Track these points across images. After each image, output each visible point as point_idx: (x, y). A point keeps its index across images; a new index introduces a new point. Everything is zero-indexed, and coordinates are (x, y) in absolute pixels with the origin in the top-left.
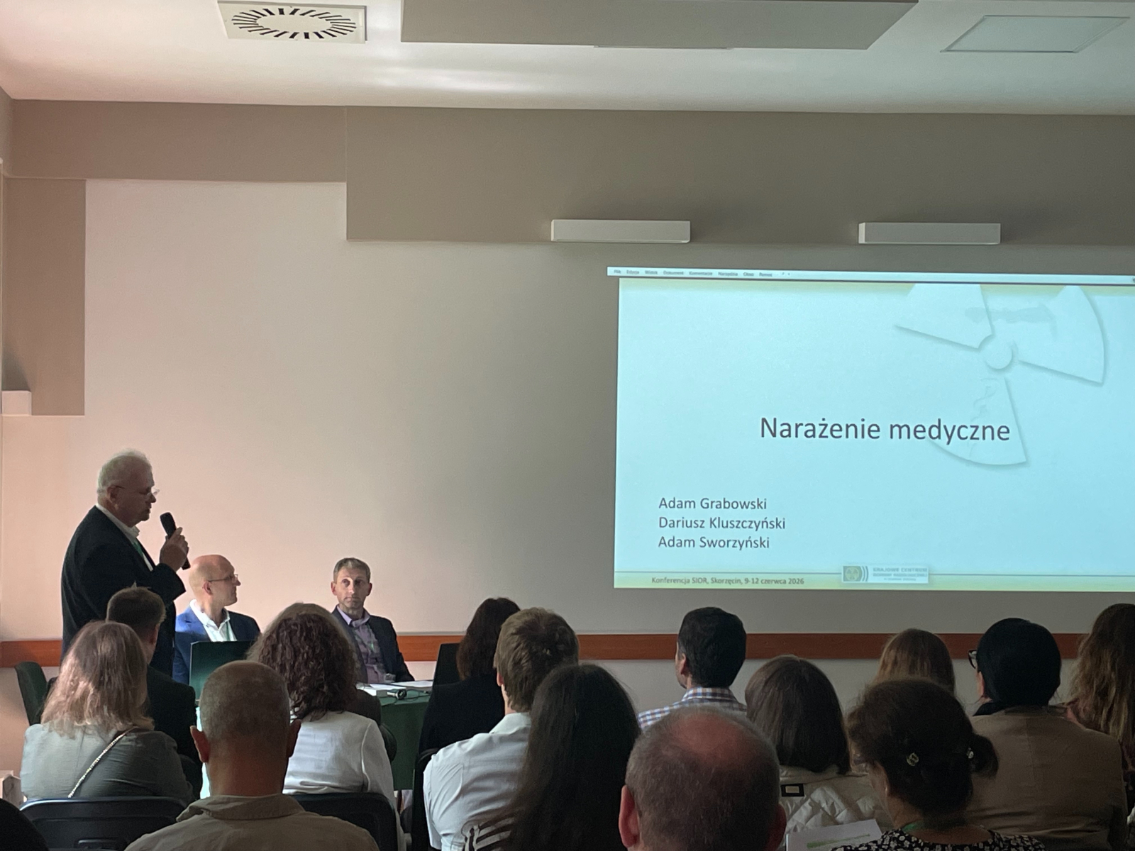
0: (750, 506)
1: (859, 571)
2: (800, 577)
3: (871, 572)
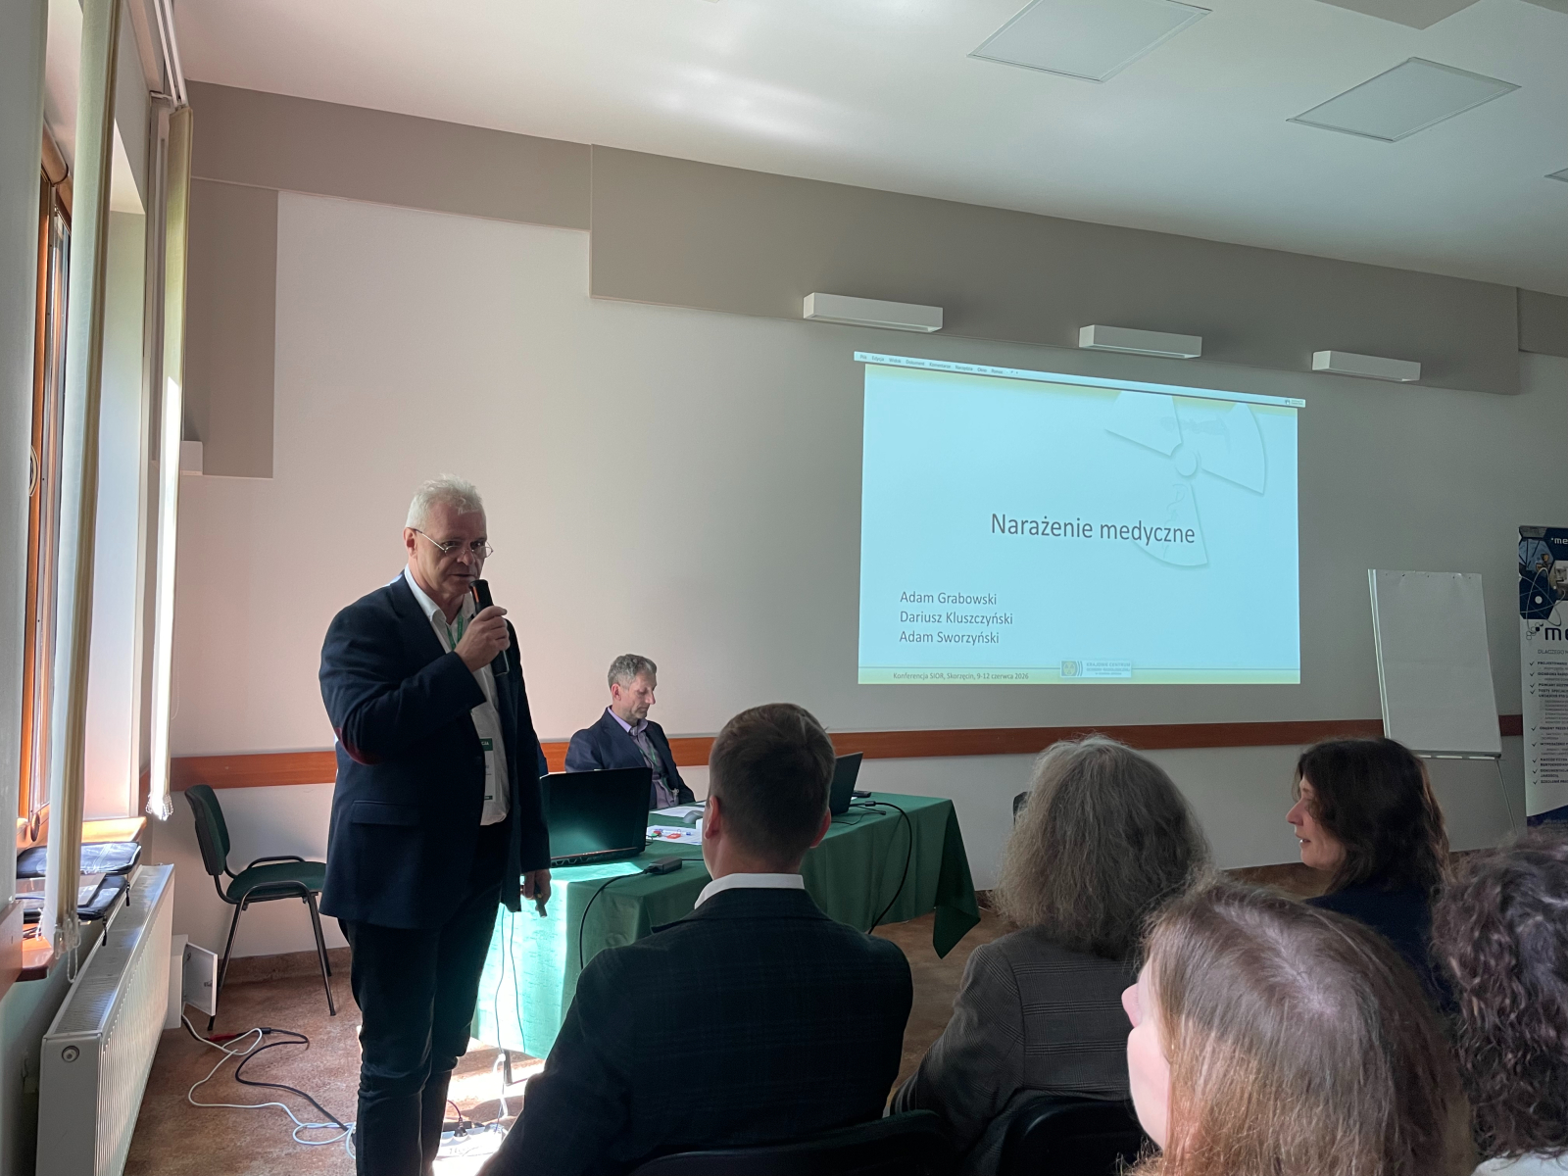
0: (982, 601)
1: (1076, 666)
2: (1025, 672)
3: (1085, 666)
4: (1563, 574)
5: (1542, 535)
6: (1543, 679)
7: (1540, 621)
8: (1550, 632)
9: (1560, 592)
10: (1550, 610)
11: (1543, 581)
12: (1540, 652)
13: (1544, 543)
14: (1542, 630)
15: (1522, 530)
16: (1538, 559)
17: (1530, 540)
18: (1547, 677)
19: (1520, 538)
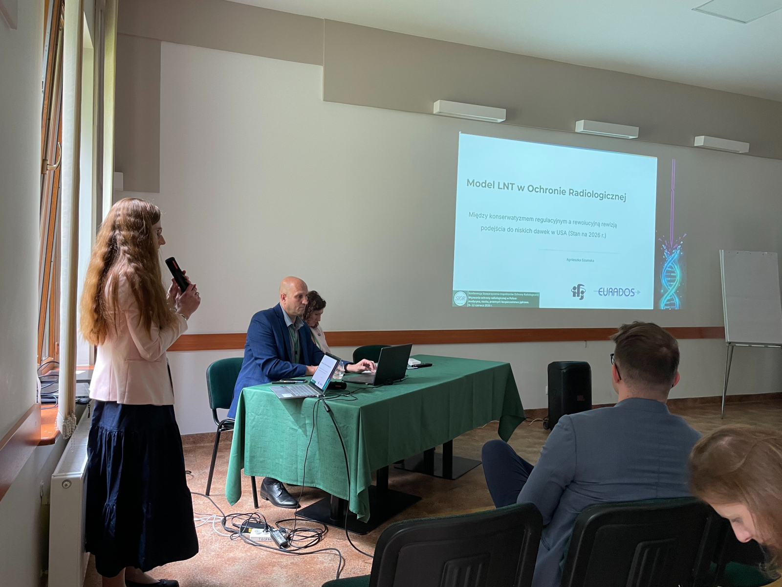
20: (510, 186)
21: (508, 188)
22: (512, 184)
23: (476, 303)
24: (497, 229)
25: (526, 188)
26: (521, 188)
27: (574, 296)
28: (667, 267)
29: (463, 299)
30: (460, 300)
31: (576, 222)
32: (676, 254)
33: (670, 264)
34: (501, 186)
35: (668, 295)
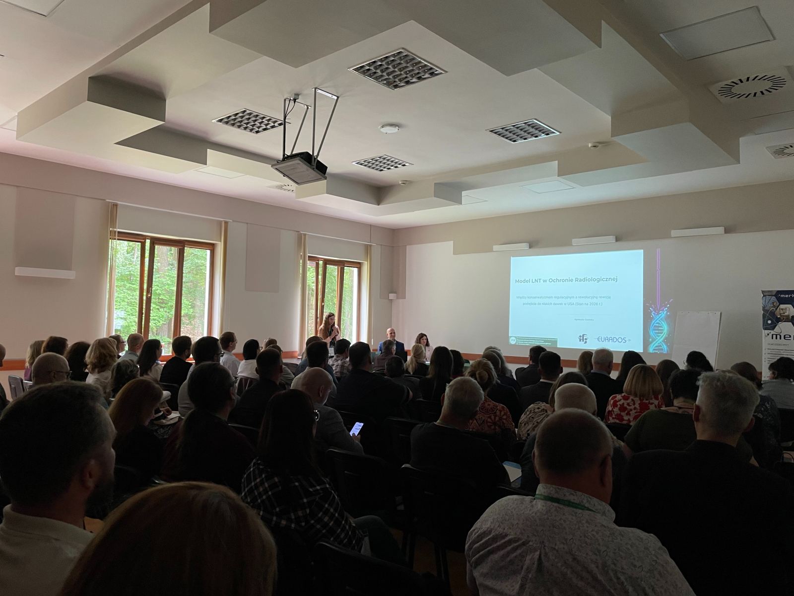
4: (784, 311)
5: (773, 294)
6: (769, 356)
7: (770, 331)
8: (774, 336)
9: (782, 318)
10: (776, 326)
11: (773, 314)
12: (769, 344)
13: (774, 297)
14: (770, 335)
15: (763, 292)
16: (771, 304)
17: (767, 296)
18: (771, 355)
19: (762, 295)
20: (539, 280)
21: (537, 282)
22: (540, 279)
23: (521, 343)
24: (532, 304)
25: (548, 281)
26: (545, 281)
27: (580, 341)
28: (654, 323)
29: (514, 341)
30: (512, 342)
31: (580, 297)
32: (663, 314)
33: (658, 321)
34: (534, 281)
35: (656, 342)
